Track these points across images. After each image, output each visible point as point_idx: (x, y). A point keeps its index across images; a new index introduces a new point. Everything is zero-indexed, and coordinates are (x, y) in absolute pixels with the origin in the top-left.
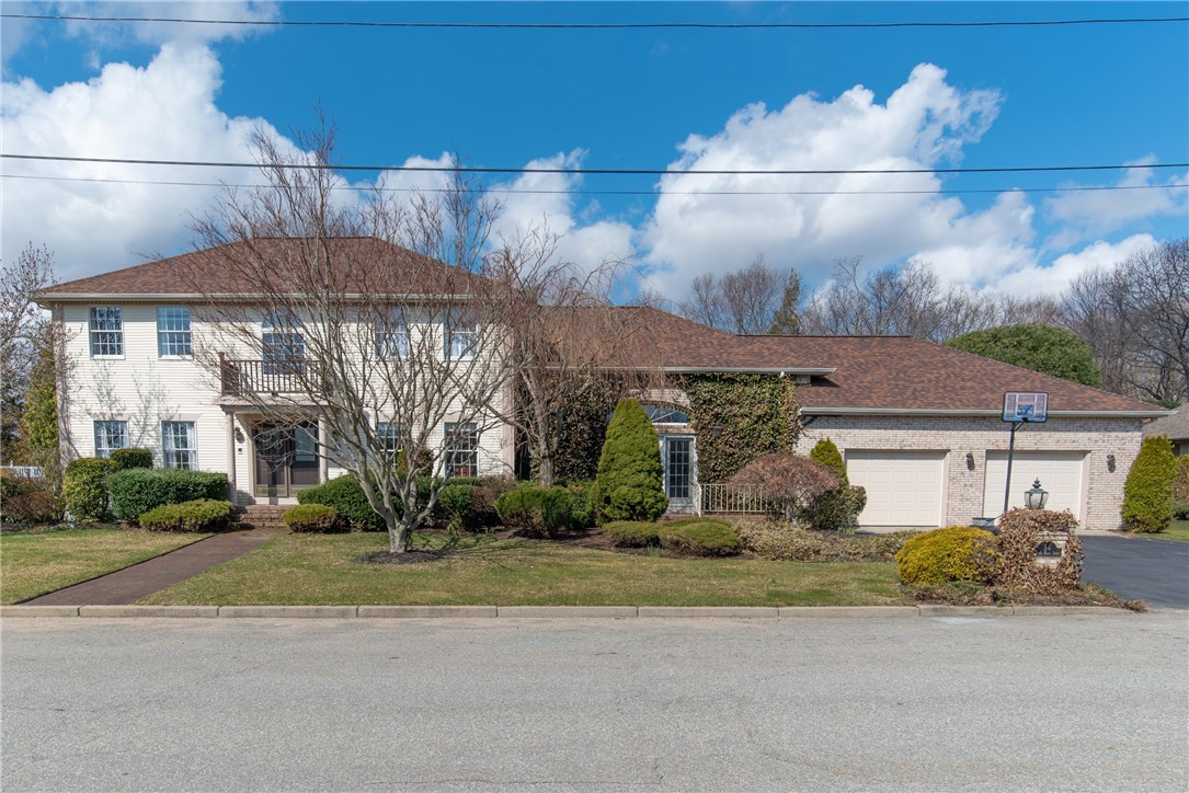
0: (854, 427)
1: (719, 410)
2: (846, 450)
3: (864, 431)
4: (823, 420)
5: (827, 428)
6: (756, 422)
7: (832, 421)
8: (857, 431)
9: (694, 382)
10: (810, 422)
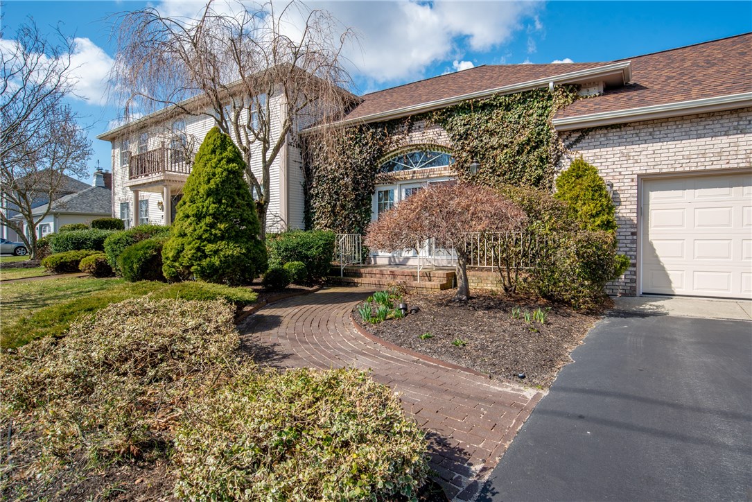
0: (653, 139)
1: (476, 143)
2: (639, 175)
3: (671, 144)
4: (599, 136)
5: (606, 146)
6: (519, 153)
7: (614, 134)
8: (657, 146)
9: (450, 116)
10: (578, 141)
